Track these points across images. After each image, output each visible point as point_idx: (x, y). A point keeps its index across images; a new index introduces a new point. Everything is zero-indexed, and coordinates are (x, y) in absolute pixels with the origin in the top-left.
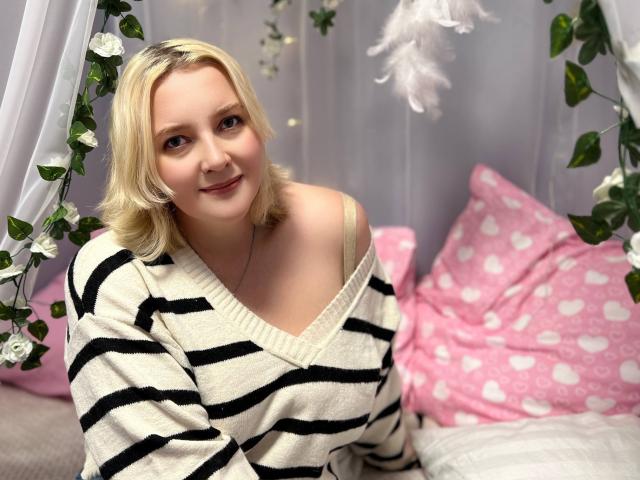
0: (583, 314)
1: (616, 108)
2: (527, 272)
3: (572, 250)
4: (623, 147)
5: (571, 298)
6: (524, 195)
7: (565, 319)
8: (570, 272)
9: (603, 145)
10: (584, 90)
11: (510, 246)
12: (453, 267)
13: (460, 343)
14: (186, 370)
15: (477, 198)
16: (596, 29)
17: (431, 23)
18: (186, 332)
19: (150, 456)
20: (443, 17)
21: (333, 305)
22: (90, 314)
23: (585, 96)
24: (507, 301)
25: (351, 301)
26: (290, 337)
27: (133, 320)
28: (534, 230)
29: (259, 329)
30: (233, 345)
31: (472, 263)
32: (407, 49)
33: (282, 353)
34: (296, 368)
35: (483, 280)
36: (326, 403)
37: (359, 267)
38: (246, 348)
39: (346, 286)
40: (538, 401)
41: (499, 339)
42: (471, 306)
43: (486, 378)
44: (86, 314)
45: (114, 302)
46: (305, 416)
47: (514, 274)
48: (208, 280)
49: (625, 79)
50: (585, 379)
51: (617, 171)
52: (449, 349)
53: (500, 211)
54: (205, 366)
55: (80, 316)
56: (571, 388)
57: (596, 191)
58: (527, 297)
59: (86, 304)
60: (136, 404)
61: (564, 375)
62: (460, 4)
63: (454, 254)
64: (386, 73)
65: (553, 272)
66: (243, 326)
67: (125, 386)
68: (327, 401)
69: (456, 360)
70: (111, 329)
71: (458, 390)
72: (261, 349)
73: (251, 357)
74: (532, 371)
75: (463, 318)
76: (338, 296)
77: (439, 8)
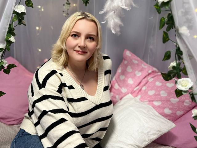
1: (175, 44)
3: (152, 76)
4: (176, 55)
5: (151, 90)
7: (150, 96)
8: (151, 82)
9: (171, 55)
10: (167, 39)
11: (135, 75)
16: (171, 22)
17: (119, 7)
20: (123, 5)
22: (44, 88)
23: (167, 41)
28: (142, 70)
32: (111, 14)
49: (178, 37)
51: (175, 61)
55: (40, 89)
57: (169, 67)
62: (128, 2)
64: (105, 20)
65: (147, 82)
77: (121, 2)
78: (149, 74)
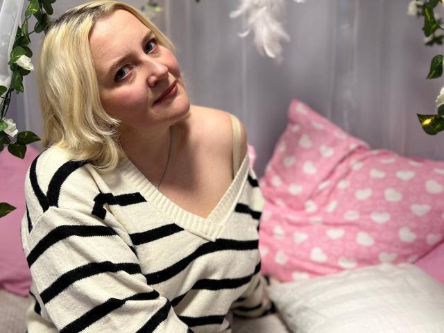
0: (372, 198)
2: (332, 173)
3: (359, 156)
5: (363, 187)
6: (324, 120)
7: (361, 202)
8: (360, 171)
11: (319, 155)
12: (281, 170)
13: (291, 223)
14: (131, 247)
15: (293, 123)
18: (128, 219)
19: (109, 315)
21: (228, 194)
22: (54, 207)
24: (320, 193)
25: (238, 191)
26: (201, 219)
27: (90, 210)
28: (334, 144)
29: (179, 214)
30: (163, 227)
31: (294, 168)
32: (260, 13)
33: (198, 231)
34: (207, 242)
35: (303, 179)
36: (230, 265)
37: (242, 166)
38: (172, 229)
39: (235, 180)
40: (348, 258)
41: (318, 219)
42: (296, 197)
43: (313, 246)
44: (50, 207)
45: (74, 197)
46: (216, 276)
47: (324, 173)
48: (139, 180)
50: (378, 241)
52: (283, 228)
53: (311, 132)
54: (144, 244)
55: (45, 209)
56: (369, 248)
58: (333, 190)
59: (49, 199)
60: (95, 276)
61: (364, 240)
63: (281, 162)
64: (246, 29)
65: (349, 171)
66: (168, 213)
67: (85, 262)
68: (230, 264)
69: (289, 235)
70: (73, 218)
71: (294, 256)
72: (182, 229)
73: (176, 235)
74: (343, 239)
75: (290, 206)
76: (230, 188)
78: (352, 153)
